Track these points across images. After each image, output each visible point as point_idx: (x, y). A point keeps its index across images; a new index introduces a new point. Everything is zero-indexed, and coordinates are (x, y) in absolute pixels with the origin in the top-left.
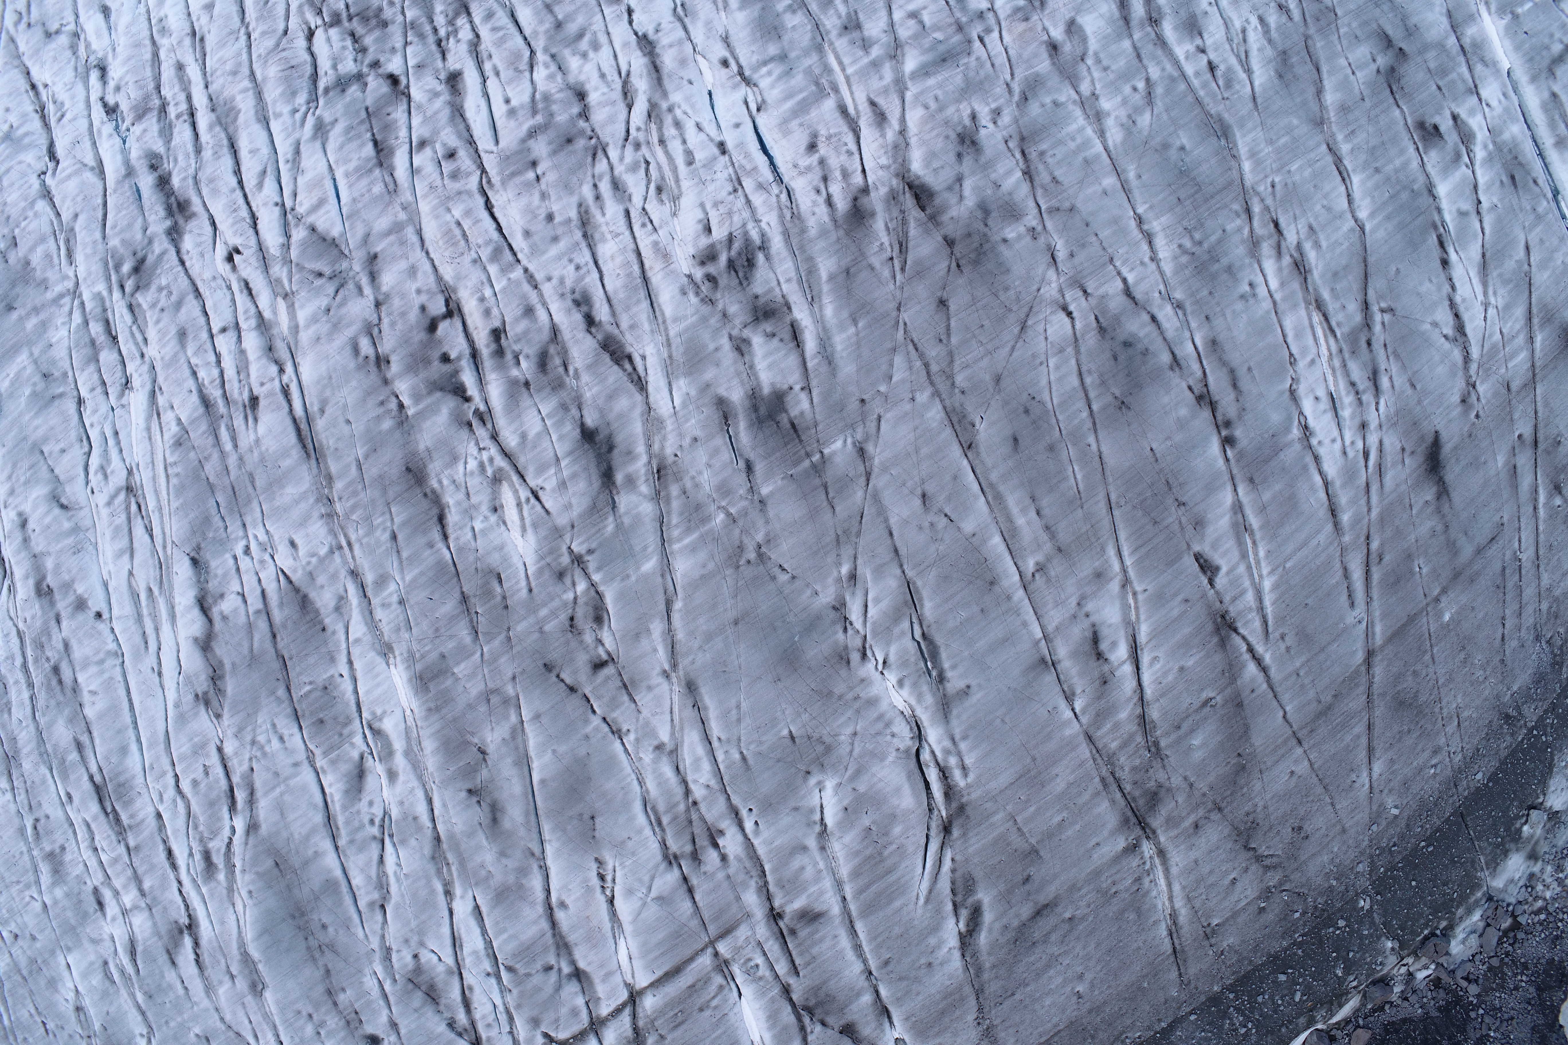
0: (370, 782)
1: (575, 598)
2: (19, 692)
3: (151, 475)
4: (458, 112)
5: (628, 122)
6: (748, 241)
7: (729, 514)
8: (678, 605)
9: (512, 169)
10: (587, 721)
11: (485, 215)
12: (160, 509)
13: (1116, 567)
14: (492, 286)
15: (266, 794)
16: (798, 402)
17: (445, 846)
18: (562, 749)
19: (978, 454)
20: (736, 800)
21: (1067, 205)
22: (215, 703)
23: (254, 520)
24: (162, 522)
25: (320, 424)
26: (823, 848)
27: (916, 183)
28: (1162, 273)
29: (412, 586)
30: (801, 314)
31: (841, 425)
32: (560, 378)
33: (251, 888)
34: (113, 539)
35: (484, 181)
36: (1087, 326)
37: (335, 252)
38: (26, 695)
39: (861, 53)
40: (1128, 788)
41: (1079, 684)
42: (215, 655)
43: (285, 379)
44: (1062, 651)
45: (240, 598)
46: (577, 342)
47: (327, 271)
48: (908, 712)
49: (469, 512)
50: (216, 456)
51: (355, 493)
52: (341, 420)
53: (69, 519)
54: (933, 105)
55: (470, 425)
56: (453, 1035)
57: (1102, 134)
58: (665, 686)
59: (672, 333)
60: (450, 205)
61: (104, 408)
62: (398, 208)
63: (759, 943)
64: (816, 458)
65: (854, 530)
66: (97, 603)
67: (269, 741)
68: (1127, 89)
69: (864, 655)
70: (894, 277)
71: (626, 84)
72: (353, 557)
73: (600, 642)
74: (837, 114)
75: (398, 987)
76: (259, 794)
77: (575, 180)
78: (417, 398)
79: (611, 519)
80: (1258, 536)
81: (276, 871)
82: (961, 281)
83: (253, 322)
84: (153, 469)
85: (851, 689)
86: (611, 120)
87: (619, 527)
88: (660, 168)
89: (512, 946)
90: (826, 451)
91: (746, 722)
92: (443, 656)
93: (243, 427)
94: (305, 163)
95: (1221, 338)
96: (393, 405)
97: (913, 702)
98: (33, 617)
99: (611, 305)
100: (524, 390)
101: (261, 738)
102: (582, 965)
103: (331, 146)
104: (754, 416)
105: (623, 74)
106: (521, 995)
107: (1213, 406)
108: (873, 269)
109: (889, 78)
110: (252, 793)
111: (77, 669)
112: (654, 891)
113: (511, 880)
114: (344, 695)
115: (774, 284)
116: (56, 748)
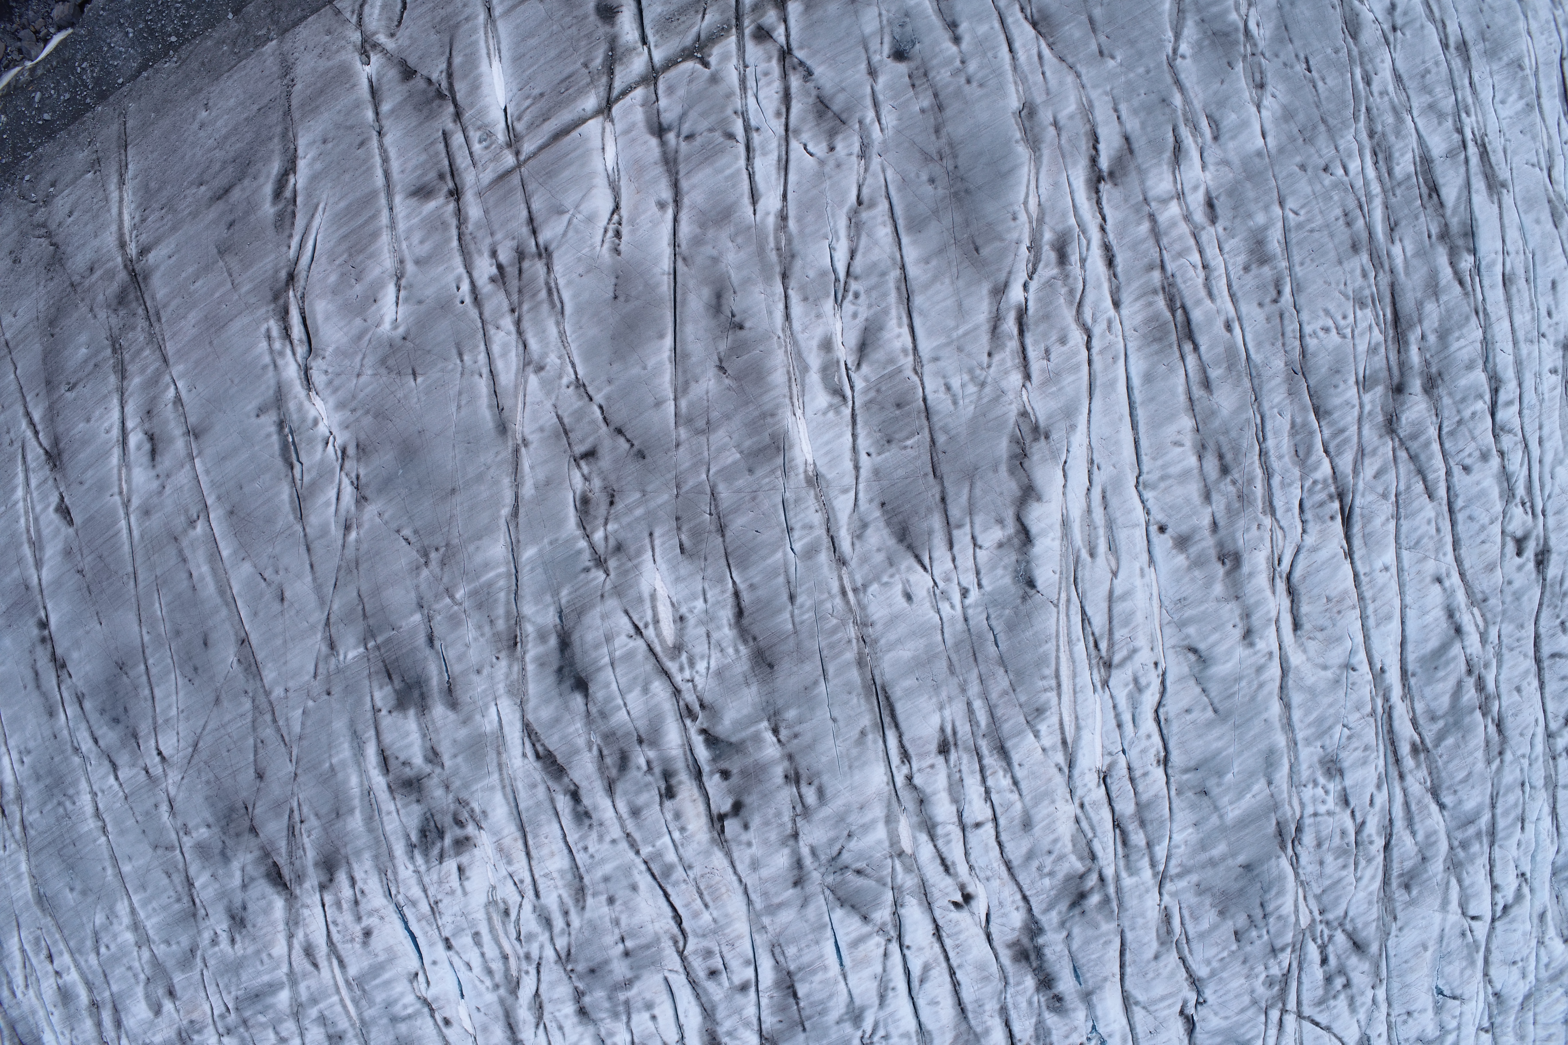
0: (853, 339)
1: (606, 524)
2: (1278, 446)
3: (1078, 680)
4: (708, 1013)
5: (539, 980)
6: (426, 854)
7: (452, 597)
8: (505, 511)
9: (648, 952)
10: (608, 398)
11: (681, 911)
12: (1070, 642)
13: (133, 519)
14: (673, 841)
15: (976, 328)
16: (384, 698)
17: (778, 269)
18: (636, 370)
19: (236, 634)
20: (474, 313)
21: (160, 852)
22: (1026, 429)
23: (953, 624)
24: (1069, 628)
25: (866, 721)
26: (402, 262)
27: (280, 889)
28: (89, 780)
29: (775, 547)
30: (379, 781)
31: (348, 673)
32: (607, 744)
33: (1012, 224)
34: (1132, 613)
35: (681, 944)
36: (146, 741)
37: (840, 893)
38: (1270, 443)
39: (326, 1013)
40: (140, 311)
41: (168, 412)
42: (1018, 481)
43: (905, 770)
44: (180, 444)
45: (979, 542)
46: (588, 778)
47: (850, 876)
48: (313, 394)
49: (708, 618)
50: (994, 696)
51: (832, 646)
52: (841, 723)
53: (1188, 636)
54: (264, 956)
55: (702, 706)
56: (809, 63)
57: (133, 911)
58: (527, 431)
59: (496, 776)
60: (713, 926)
61: (1133, 753)
62: (770, 929)
63: (474, 165)
64: (371, 644)
65: (342, 572)
66: (1163, 544)
67: (963, 386)
68: (113, 947)
69: (344, 451)
70: (299, 805)
71: (540, 1017)
72: (840, 578)
73: (586, 478)
74: (346, 960)
75: (858, 115)
76: (986, 328)
77: (586, 934)
78: (755, 737)
79: (563, 601)
80: (24, 537)
81: (979, 242)
82: (244, 794)
83: (940, 831)
84: (1075, 685)
85: (357, 420)
86: (552, 985)
87: (556, 593)
88: (506, 933)
89: (723, 160)
90: (361, 650)
91: (453, 392)
92: (751, 471)
93: (958, 724)
94: (873, 987)
95: (46, 718)
96: (784, 733)
97: (306, 404)
98: (1248, 530)
99: (555, 809)
100: (644, 736)
101: (972, 389)
102: (654, 142)
103: (843, 998)
104: (425, 689)
105: (541, 1026)
106: (723, 108)
107: (54, 658)
108: (317, 815)
109: (302, 987)
110: (995, 329)
111: (1196, 472)
112: (566, 217)
113: (711, 233)
114: (869, 434)
115: (402, 812)
116: (1238, 383)
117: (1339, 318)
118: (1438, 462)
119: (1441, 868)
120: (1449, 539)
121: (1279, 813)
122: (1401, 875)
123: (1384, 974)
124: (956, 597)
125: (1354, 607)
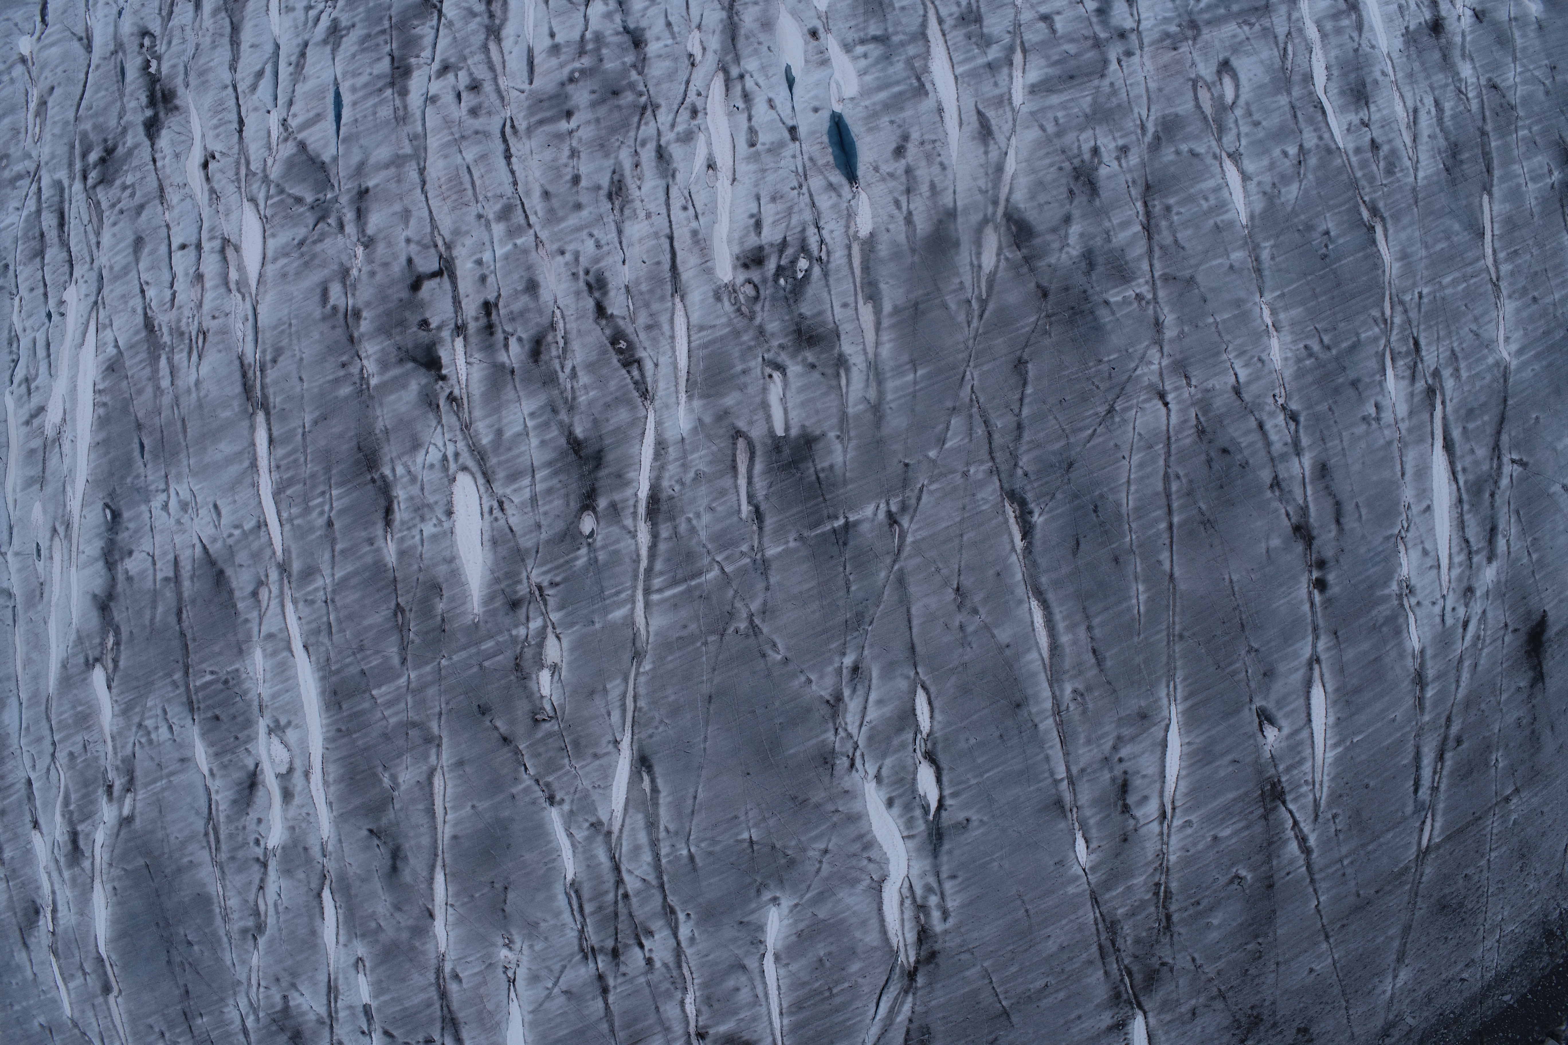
0: (261, 797)
1: (527, 634)
5: (686, 85)
7: (723, 571)
8: (646, 666)
9: (543, 114)
10: (516, 779)
11: (501, 164)
14: (493, 250)
15: (147, 785)
16: (830, 452)
18: (483, 805)
20: (673, 900)
23: (179, 475)
28: (1279, 375)
29: (341, 585)
30: (852, 347)
31: (875, 489)
35: (508, 128)
39: (976, 51)
40: (1127, 961)
42: (112, 617)
44: (1085, 798)
45: (149, 560)
47: (309, 198)
49: (420, 512)
50: (149, 390)
51: (297, 465)
52: (294, 375)
54: (1051, 129)
55: (438, 409)
58: (615, 757)
59: (695, 343)
61: (42, 315)
62: (403, 139)
64: (840, 523)
65: (867, 615)
67: (157, 728)
69: (852, 763)
70: (969, 323)
75: (261, 1026)
79: (584, 550)
81: (145, 872)
82: (1049, 341)
83: (217, 244)
86: (669, 77)
87: (593, 561)
89: (395, 1009)
90: (852, 517)
91: (701, 817)
92: (363, 674)
94: (309, 69)
99: (629, 297)
100: (509, 379)
103: (342, 55)
104: (774, 459)
108: (946, 309)
110: (131, 778)
112: (563, 984)
113: (403, 939)
115: (827, 307)
124: (173, 504)
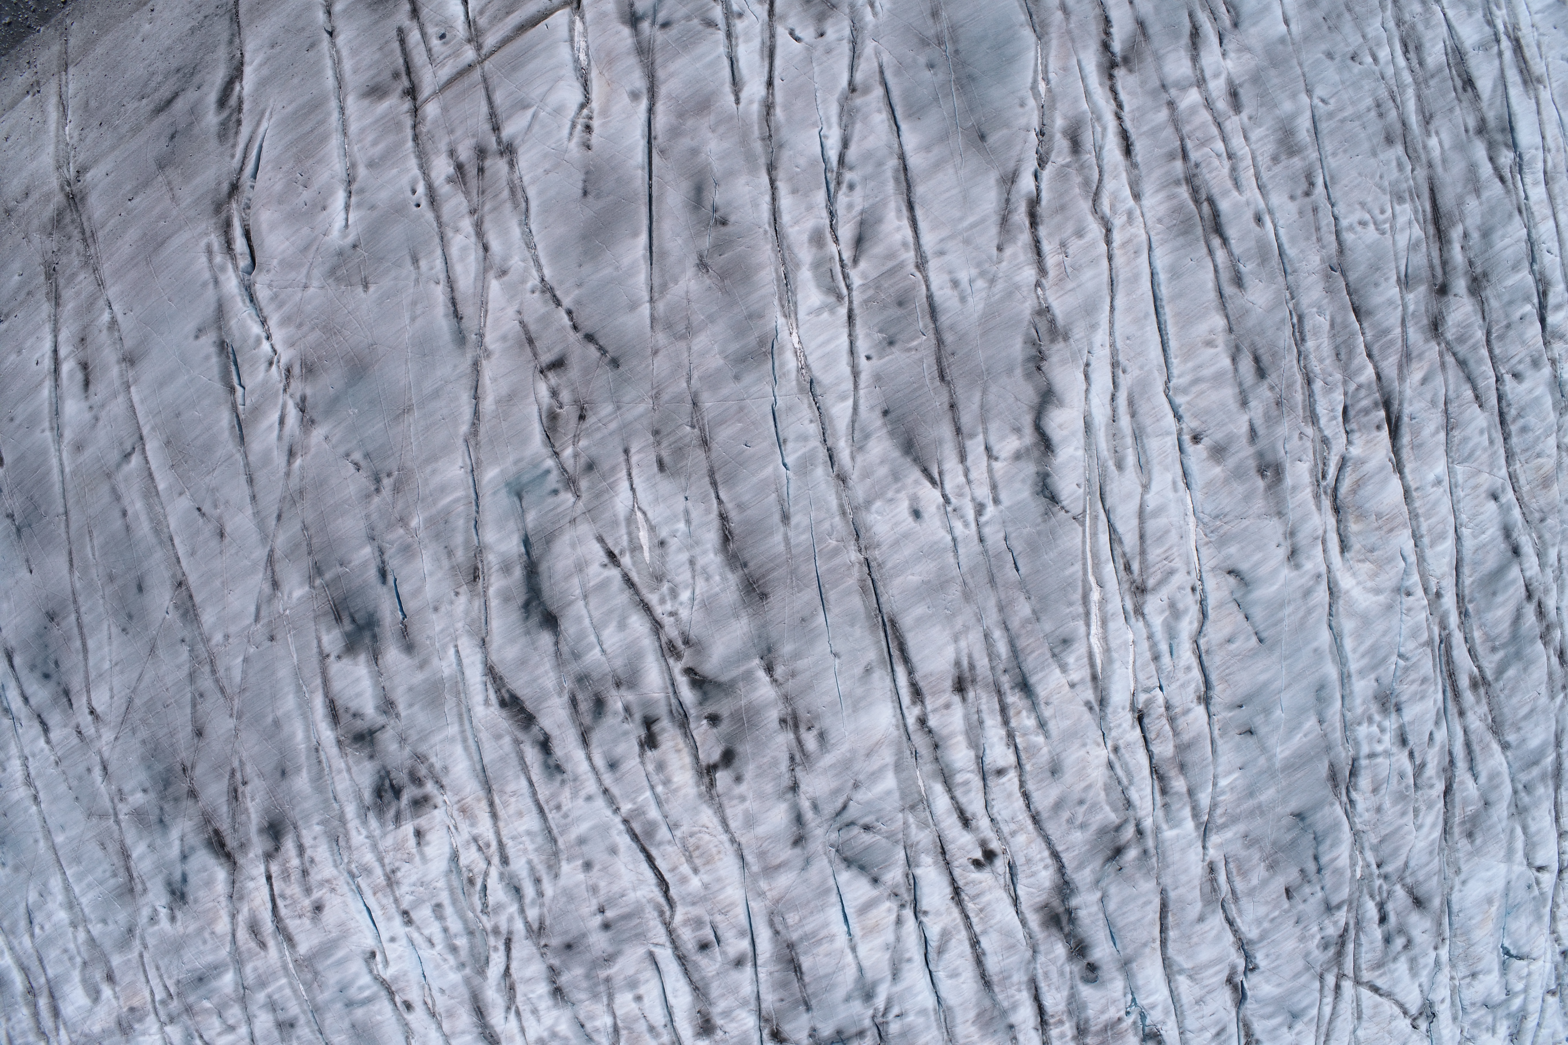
0: (848, 233)
2: (1317, 349)
3: (1108, 608)
4: (699, 991)
6: (380, 817)
7: (406, 527)
8: (464, 428)
10: (578, 302)
11: (666, 875)
12: (1097, 564)
13: (65, 455)
15: (983, 220)
16: (332, 642)
17: (762, 161)
19: (173, 575)
20: (430, 216)
21: (94, 821)
22: (1042, 328)
24: (1096, 549)
25: (871, 654)
26: (353, 165)
27: (223, 860)
30: (327, 734)
33: (1020, 110)
34: (1166, 532)
36: (79, 699)
37: (846, 853)
38: (1309, 345)
41: (103, 337)
42: (1036, 386)
43: (918, 711)
44: (115, 371)
45: (994, 453)
46: (559, 725)
50: (1015, 625)
53: (1228, 557)
55: (686, 642)
57: (67, 887)
58: (489, 341)
59: (456, 726)
60: (703, 893)
63: (432, 61)
64: (318, 582)
66: (1197, 454)
67: (971, 282)
68: (48, 928)
69: (288, 371)
71: (511, 1000)
72: (840, 497)
73: (553, 391)
74: (295, 939)
76: (994, 219)
77: (561, 904)
78: (748, 676)
81: (984, 129)
83: (957, 778)
84: (1105, 614)
88: (471, 904)
89: (702, 48)
90: (307, 588)
93: (975, 657)
94: (885, 958)
96: (780, 671)
97: (250, 321)
98: (1289, 439)
99: (523, 761)
100: (622, 678)
101: (981, 285)
102: (626, 31)
103: (852, 972)
104: (377, 630)
105: (513, 1010)
109: (248, 969)
110: (1004, 221)
111: (1230, 375)
112: (530, 112)
113: (690, 123)
114: (868, 335)
115: (354, 769)
116: (1272, 279)
117: (1377, 212)
118: (1487, 368)
119: (1505, 813)
120: (1502, 451)
121: (1332, 754)
122: (1463, 823)
123: (1447, 934)
124: (970, 514)
125: (1404, 525)
